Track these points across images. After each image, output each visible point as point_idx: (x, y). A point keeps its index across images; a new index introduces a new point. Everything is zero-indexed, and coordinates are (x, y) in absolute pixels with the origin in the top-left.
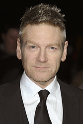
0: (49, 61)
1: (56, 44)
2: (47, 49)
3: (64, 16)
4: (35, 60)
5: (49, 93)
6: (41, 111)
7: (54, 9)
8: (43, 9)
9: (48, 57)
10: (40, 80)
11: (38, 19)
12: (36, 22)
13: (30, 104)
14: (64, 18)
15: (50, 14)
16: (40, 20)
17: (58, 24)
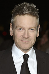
0: (30, 37)
1: (34, 27)
2: (29, 30)
3: (38, 10)
4: (21, 37)
5: (29, 56)
6: (25, 67)
7: (32, 5)
8: (26, 6)
9: (30, 35)
10: (25, 48)
11: (24, 12)
12: (22, 14)
13: (18, 63)
14: (38, 11)
15: (31, 9)
16: (25, 13)
17: (35, 15)
